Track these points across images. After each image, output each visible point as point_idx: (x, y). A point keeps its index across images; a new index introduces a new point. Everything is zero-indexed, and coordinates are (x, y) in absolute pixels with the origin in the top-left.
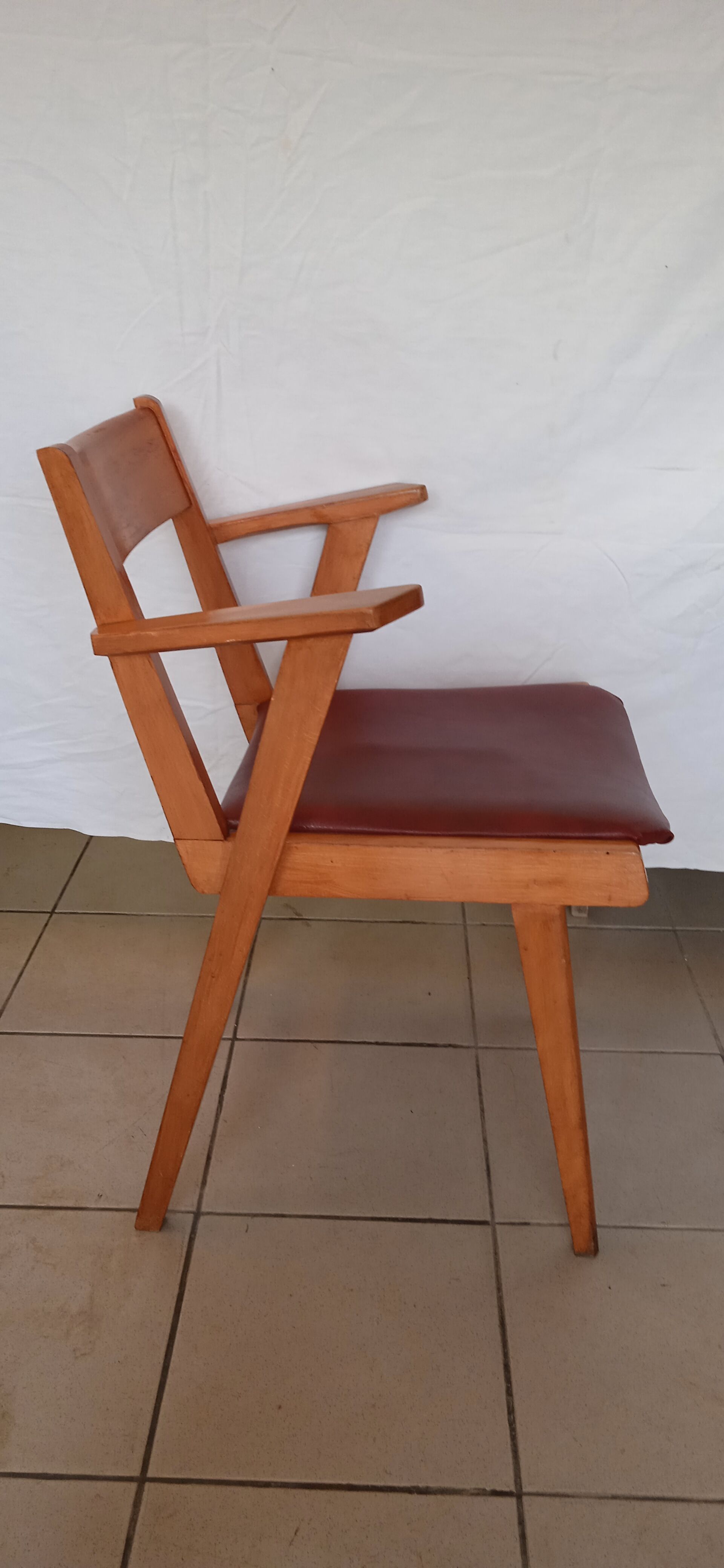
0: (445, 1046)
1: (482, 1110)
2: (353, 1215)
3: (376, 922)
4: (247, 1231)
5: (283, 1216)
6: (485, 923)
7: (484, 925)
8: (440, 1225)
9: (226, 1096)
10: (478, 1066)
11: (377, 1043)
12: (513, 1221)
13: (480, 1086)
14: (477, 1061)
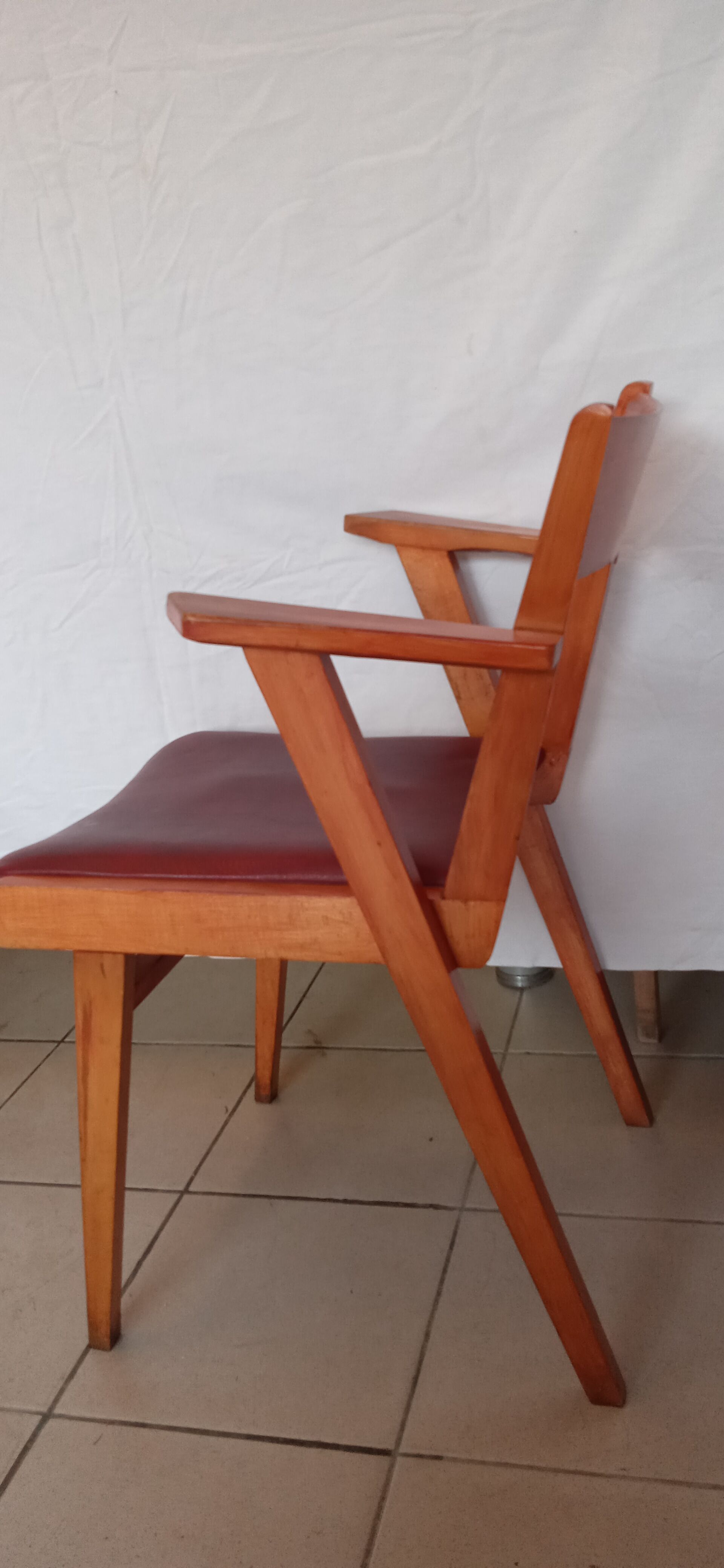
0: (425, 1206)
1: (439, 1294)
2: (226, 1430)
3: (404, 1050)
4: (95, 1443)
5: (143, 1425)
6: (530, 1051)
7: (528, 1053)
8: (328, 1452)
9: (145, 1263)
10: (455, 1233)
11: (345, 1201)
12: (422, 1452)
13: (448, 1260)
14: (457, 1227)
